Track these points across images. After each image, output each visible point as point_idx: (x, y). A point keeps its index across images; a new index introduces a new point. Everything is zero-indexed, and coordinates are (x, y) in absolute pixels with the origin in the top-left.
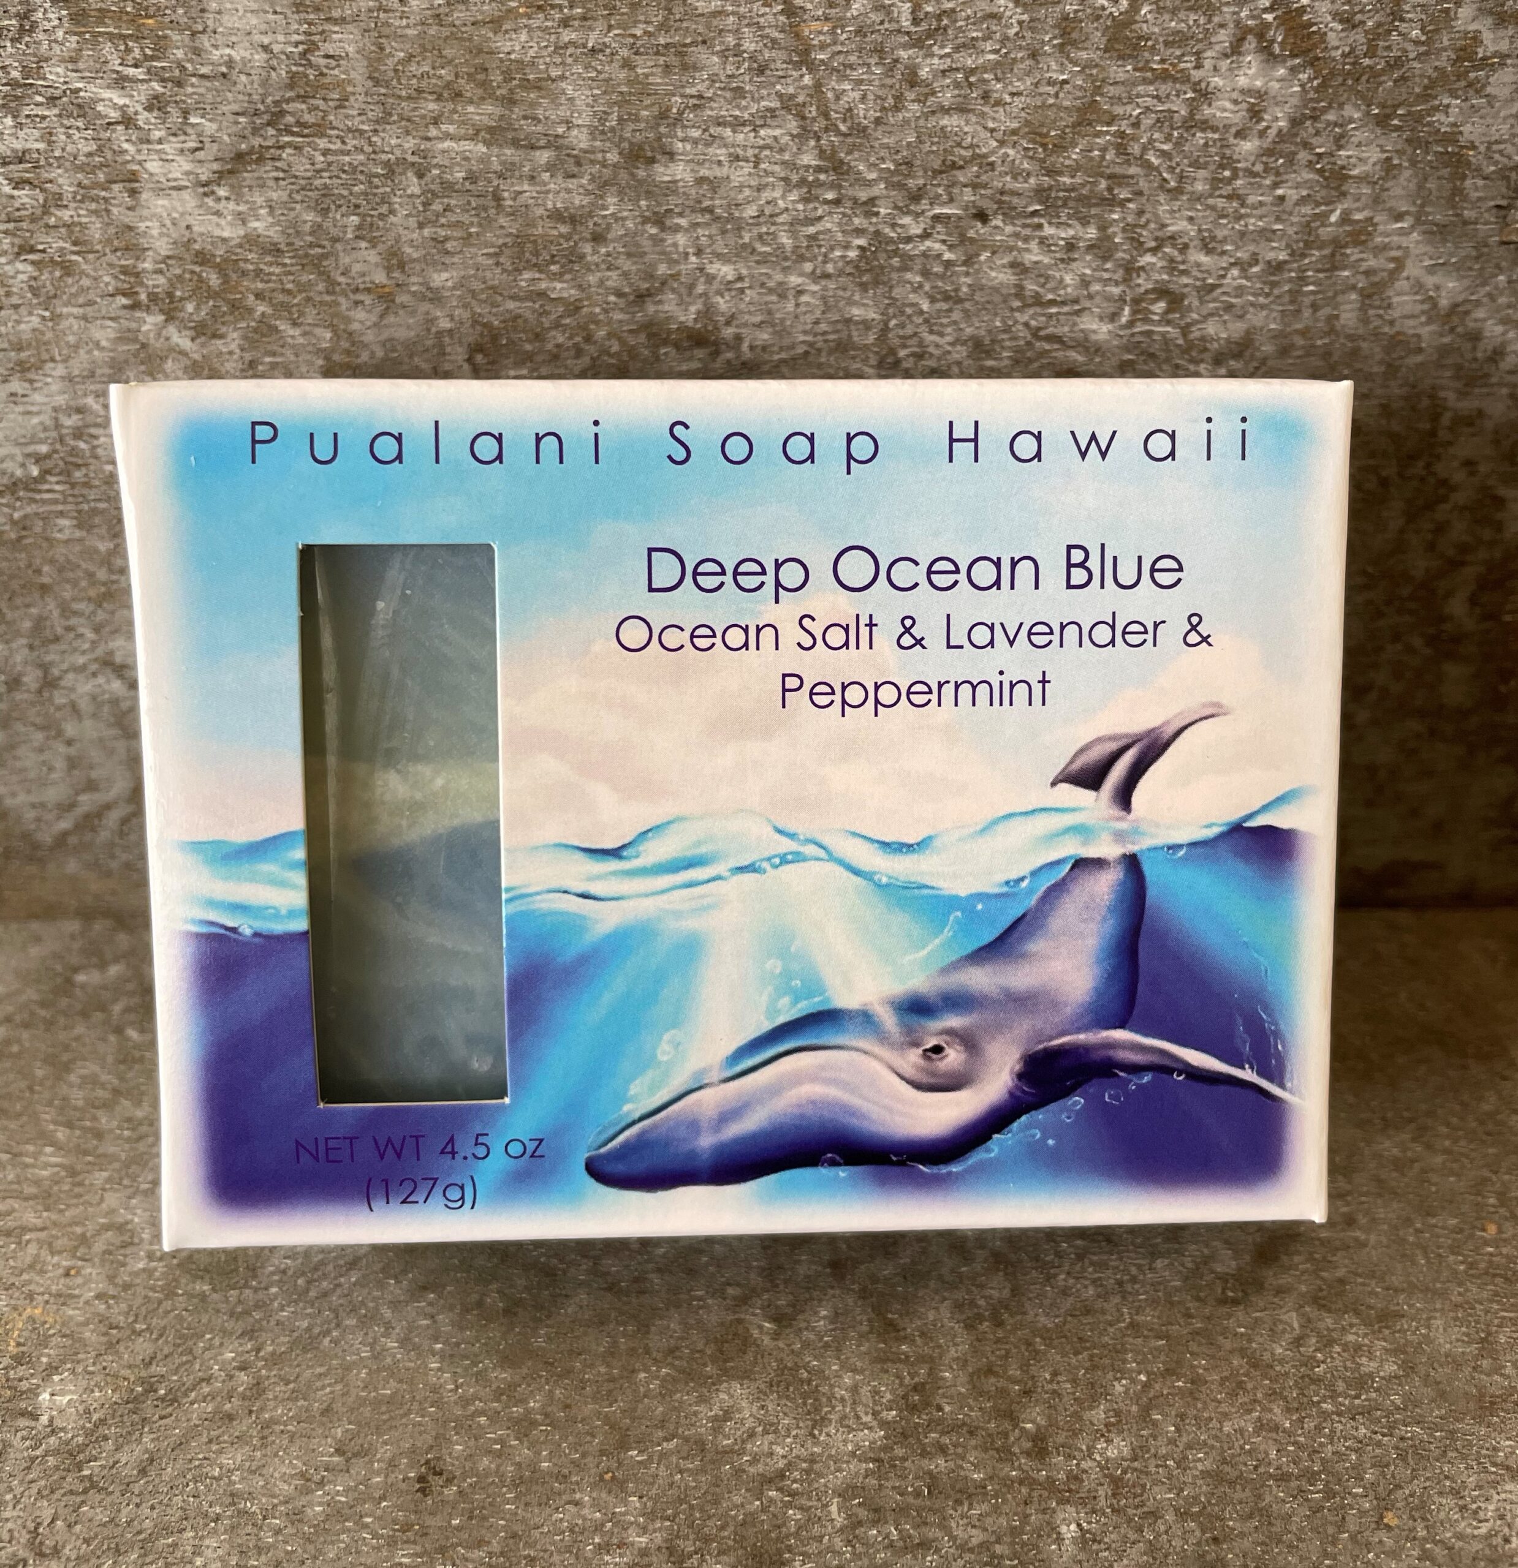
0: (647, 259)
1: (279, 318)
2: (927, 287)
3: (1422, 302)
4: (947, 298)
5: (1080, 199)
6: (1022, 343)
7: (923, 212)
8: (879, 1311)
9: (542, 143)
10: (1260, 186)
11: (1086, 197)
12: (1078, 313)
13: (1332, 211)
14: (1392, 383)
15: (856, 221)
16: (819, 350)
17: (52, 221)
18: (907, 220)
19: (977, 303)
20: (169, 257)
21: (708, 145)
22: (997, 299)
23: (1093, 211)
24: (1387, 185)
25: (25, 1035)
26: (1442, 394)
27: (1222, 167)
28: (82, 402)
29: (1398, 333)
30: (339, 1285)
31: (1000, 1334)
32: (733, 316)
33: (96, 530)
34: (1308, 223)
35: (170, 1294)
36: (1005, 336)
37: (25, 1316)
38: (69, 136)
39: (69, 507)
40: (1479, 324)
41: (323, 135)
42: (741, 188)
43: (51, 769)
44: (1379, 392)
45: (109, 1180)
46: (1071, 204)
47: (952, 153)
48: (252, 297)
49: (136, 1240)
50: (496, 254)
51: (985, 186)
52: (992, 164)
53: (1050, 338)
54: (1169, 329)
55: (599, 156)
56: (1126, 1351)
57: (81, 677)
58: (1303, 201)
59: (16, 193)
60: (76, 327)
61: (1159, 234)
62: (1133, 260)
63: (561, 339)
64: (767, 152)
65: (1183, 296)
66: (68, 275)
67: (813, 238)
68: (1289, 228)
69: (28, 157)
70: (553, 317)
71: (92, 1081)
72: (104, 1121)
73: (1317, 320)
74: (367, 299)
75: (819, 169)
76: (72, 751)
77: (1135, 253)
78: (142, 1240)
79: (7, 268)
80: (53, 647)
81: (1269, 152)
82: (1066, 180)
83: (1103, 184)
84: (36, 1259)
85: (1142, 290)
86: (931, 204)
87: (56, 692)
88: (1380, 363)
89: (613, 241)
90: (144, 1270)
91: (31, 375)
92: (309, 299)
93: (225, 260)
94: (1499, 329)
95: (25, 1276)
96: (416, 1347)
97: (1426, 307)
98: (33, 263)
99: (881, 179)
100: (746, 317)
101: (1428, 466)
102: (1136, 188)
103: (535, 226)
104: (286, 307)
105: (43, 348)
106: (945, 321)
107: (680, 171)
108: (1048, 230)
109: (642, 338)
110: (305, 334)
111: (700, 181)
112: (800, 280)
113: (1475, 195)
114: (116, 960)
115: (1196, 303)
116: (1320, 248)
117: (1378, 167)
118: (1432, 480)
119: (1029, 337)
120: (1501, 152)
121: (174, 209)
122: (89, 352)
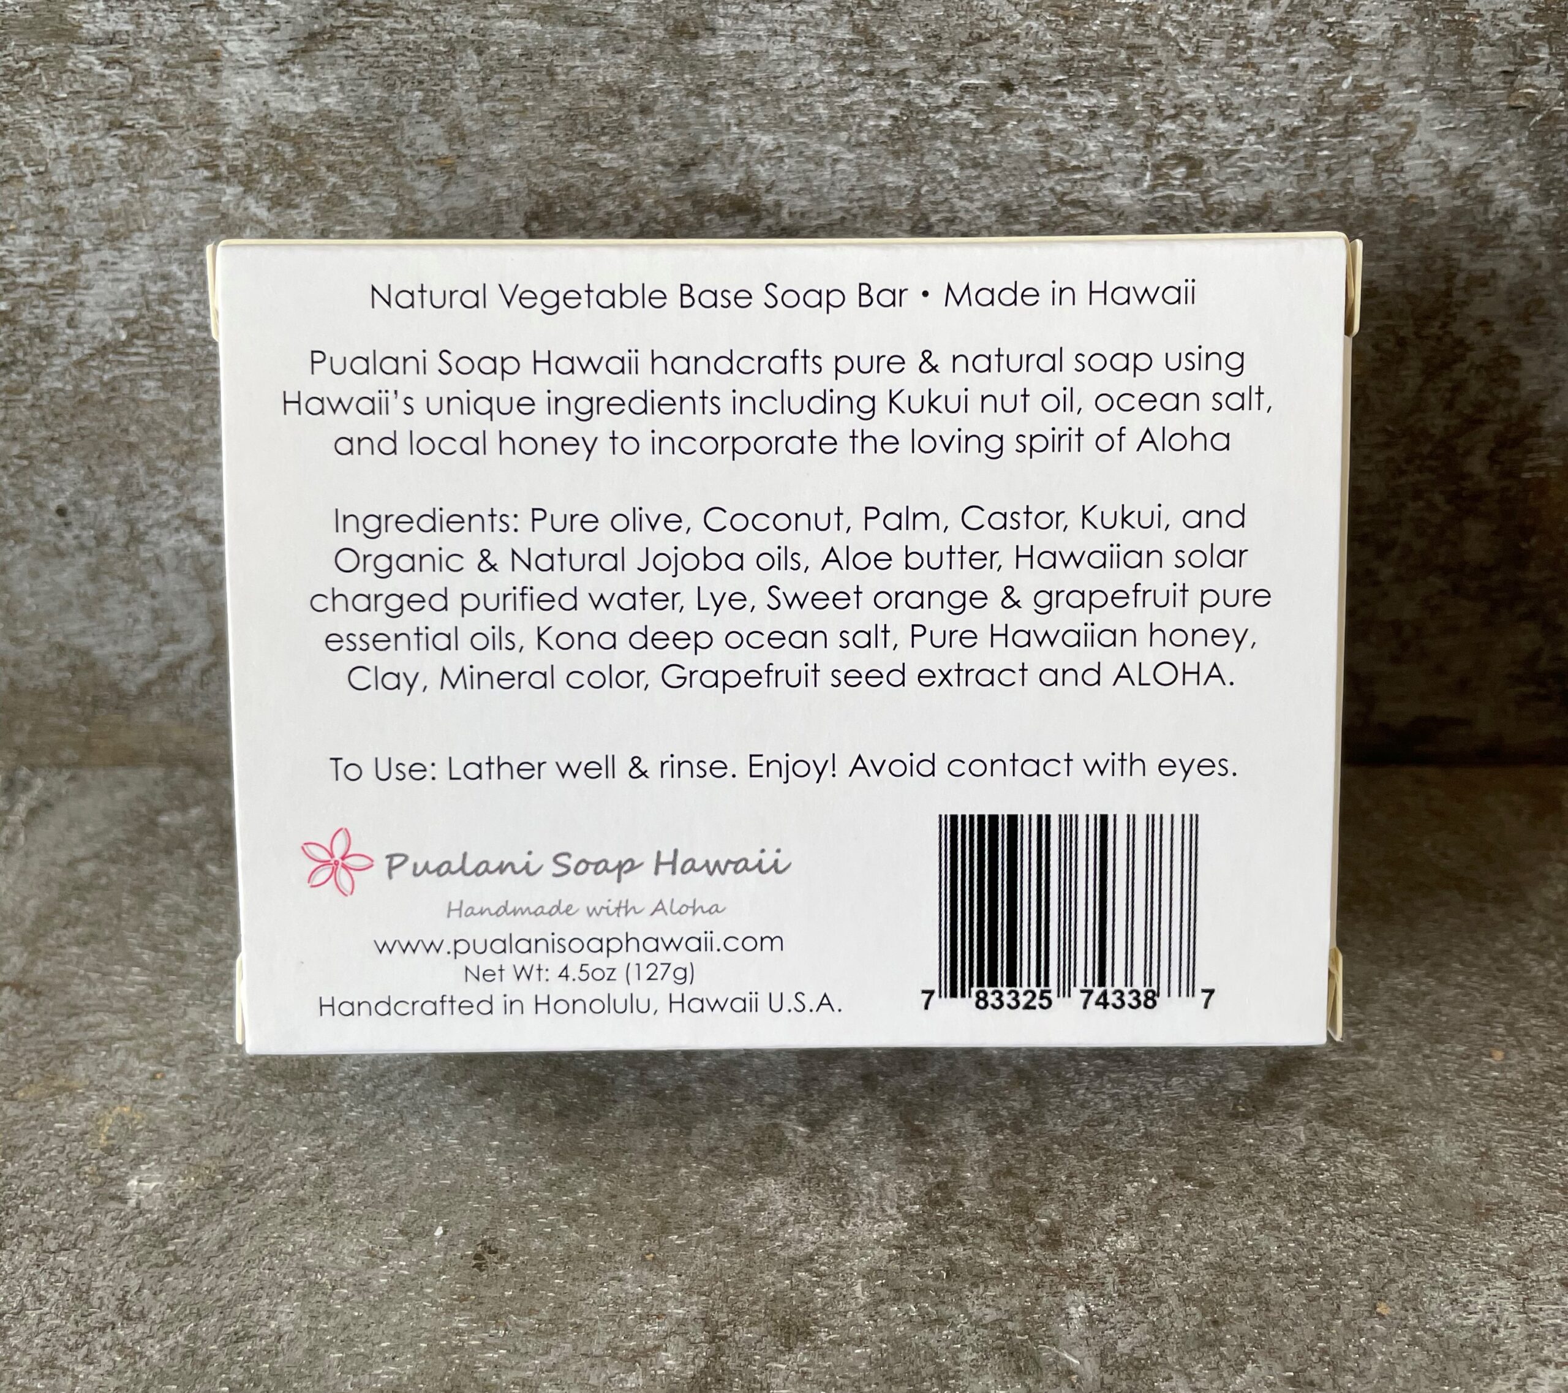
0: (691, 130)
1: (349, 189)
2: (957, 156)
3: (1435, 165)
4: (976, 165)
5: (1102, 69)
6: (1048, 207)
7: (952, 82)
8: (906, 1119)
9: (593, 20)
10: (1274, 55)
11: (1106, 67)
12: (1101, 178)
13: (1346, 77)
14: (1407, 245)
15: (888, 92)
16: (855, 216)
17: (140, 98)
18: (936, 90)
19: (1005, 170)
20: (247, 132)
21: (748, 20)
22: (1024, 165)
23: (1114, 80)
24: (1396, 53)
25: (113, 870)
26: (1456, 256)
27: (1237, 36)
28: (166, 269)
29: (1411, 196)
30: (404, 1090)
31: (1020, 1140)
32: (773, 184)
33: (178, 392)
34: (1321, 90)
35: (248, 1096)
36: (1032, 202)
37: (115, 1112)
38: (156, 18)
39: (155, 369)
40: (1490, 187)
41: (389, 15)
42: (778, 62)
43: (137, 621)
44: (1394, 253)
45: (189, 997)
46: (1092, 73)
47: (978, 26)
48: (323, 169)
49: (217, 1049)
50: (550, 127)
51: (1010, 58)
52: (1016, 36)
53: (1074, 203)
54: (1189, 193)
55: (646, 32)
56: (1139, 1158)
57: (165, 532)
58: (1316, 68)
59: (107, 72)
60: (161, 198)
61: (1178, 102)
62: (1154, 127)
63: (611, 208)
64: (803, 27)
65: (1202, 162)
66: (155, 149)
67: (847, 108)
68: (1303, 96)
69: (118, 38)
70: (604, 185)
71: (176, 910)
72: (186, 945)
73: (1332, 184)
74: (430, 170)
75: (853, 43)
76: (156, 604)
77: (1155, 120)
78: (222, 1049)
79: (98, 143)
80: (140, 504)
81: (1282, 22)
82: (1087, 50)
83: (1123, 54)
84: (124, 1063)
85: (1163, 156)
86: (959, 75)
87: (141, 547)
88: (1395, 225)
89: (659, 113)
90: (224, 1075)
91: (120, 244)
92: (376, 171)
93: (300, 135)
94: (1510, 191)
95: (115, 1079)
96: (474, 1144)
97: (1438, 170)
98: (122, 138)
99: (912, 51)
100: (786, 184)
101: (1444, 325)
102: (1154, 58)
103: (586, 100)
104: (355, 178)
105: (131, 218)
106: (975, 187)
107: (722, 46)
108: (1072, 99)
109: (687, 205)
110: (373, 203)
111: (741, 55)
112: (836, 149)
113: (1482, 61)
114: (197, 803)
115: (1214, 168)
116: (1332, 114)
117: (1388, 35)
118: (1448, 340)
119: (1055, 202)
120: (1506, 20)
121: (252, 86)
122: (174, 222)
